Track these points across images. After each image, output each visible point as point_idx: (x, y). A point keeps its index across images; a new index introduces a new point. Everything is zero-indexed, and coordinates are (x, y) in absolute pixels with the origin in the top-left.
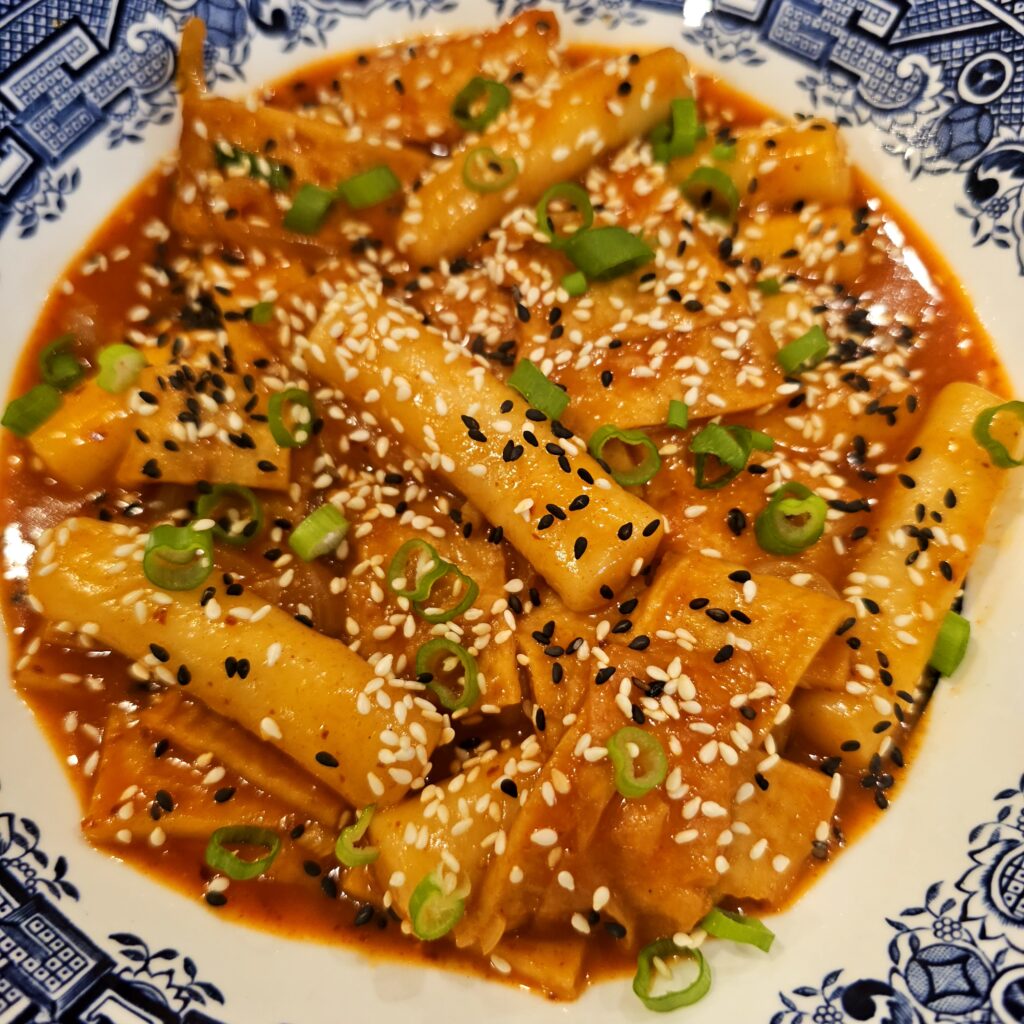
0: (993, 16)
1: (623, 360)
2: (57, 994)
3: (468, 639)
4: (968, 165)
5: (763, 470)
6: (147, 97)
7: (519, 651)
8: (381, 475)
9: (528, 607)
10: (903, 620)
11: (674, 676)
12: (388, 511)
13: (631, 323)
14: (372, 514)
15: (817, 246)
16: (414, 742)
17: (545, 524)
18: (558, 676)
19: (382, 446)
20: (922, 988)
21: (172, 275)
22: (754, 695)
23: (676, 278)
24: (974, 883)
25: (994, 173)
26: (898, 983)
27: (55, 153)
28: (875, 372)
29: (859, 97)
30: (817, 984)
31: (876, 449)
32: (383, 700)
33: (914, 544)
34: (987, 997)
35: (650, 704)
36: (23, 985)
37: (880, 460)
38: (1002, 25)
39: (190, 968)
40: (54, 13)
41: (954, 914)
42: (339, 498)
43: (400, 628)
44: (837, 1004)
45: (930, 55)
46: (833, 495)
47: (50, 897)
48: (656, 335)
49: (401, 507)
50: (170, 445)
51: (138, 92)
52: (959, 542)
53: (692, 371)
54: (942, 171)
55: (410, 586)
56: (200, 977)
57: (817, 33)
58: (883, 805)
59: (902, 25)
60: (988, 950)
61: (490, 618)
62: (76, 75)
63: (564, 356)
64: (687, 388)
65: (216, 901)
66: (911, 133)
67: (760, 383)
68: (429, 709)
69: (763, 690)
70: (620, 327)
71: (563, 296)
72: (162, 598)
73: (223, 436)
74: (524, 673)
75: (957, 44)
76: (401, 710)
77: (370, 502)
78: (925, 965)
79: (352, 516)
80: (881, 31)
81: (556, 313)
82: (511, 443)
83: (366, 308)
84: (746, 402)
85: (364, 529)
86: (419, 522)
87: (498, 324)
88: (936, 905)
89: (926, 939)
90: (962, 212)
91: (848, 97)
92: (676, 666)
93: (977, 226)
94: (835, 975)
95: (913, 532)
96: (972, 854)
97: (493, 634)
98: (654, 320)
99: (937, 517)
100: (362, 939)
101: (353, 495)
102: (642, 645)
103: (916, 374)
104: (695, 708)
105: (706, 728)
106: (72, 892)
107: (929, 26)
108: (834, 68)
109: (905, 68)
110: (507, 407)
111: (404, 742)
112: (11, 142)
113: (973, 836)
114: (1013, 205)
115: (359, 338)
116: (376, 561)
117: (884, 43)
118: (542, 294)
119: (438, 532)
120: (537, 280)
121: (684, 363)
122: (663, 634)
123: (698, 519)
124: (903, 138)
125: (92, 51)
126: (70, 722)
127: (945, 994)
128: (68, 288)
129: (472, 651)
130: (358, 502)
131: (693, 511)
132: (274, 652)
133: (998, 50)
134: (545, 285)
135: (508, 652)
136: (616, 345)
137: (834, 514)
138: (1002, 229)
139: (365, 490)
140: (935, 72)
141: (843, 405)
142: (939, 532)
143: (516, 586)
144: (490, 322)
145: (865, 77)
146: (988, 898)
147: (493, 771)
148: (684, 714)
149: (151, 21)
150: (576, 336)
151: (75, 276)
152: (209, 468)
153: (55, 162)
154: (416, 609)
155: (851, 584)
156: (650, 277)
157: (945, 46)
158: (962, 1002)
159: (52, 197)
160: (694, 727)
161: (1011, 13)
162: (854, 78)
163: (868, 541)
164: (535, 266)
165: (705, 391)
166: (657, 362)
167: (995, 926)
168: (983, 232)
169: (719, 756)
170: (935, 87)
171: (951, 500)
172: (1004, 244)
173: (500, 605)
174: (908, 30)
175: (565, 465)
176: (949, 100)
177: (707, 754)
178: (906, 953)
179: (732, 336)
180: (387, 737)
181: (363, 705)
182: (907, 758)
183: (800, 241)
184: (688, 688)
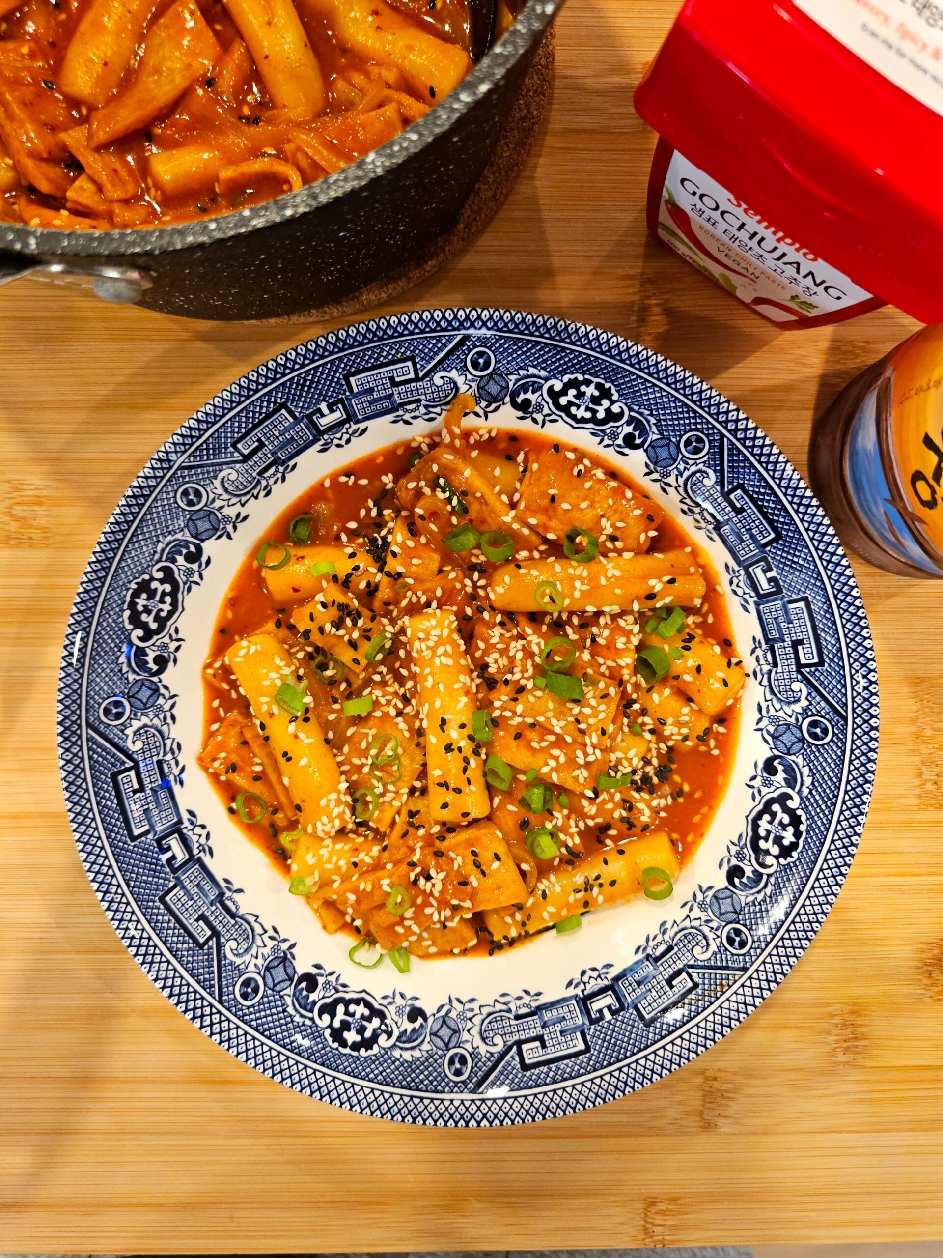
0: (846, 711)
1: (532, 735)
2: (159, 828)
3: (382, 795)
4: (776, 753)
5: (552, 815)
6: (426, 407)
7: (399, 813)
8: (402, 691)
9: (417, 794)
10: (551, 909)
11: (438, 877)
12: (393, 712)
13: (548, 719)
14: (385, 709)
15: (675, 730)
16: (333, 826)
17: (439, 785)
18: (404, 835)
19: (409, 684)
20: (435, 1029)
21: (380, 514)
22: (462, 904)
23: (587, 711)
24: (485, 1011)
25: (780, 768)
26: (430, 1020)
27: (360, 417)
28: (641, 806)
29: (769, 672)
30: (408, 996)
31: (613, 832)
32: (332, 804)
33: (583, 887)
34: (448, 1050)
35: (422, 881)
36: (149, 819)
37: (611, 838)
38: (845, 719)
39: (208, 836)
40: (403, 350)
41: (469, 1015)
42: (378, 693)
43: (363, 765)
44: (408, 1009)
45: (809, 694)
46: (570, 844)
47: (173, 783)
48: (552, 732)
49: (400, 713)
50: (321, 630)
51: (423, 402)
52: (601, 899)
53: (556, 758)
54: (767, 742)
55: (377, 756)
56: (209, 843)
57: (780, 629)
58: (491, 954)
59: (813, 669)
60: (465, 1036)
61: (397, 793)
62: (395, 384)
63: (508, 714)
64: (547, 764)
65: (232, 811)
66: (772, 712)
67: (581, 780)
68: (348, 813)
69: (467, 904)
70: (541, 719)
71: (530, 685)
72: (275, 710)
73: (346, 638)
74: (393, 823)
75: (823, 704)
76: (336, 812)
77: (389, 702)
78: (444, 1022)
79: (376, 704)
80: (803, 661)
81: (521, 690)
82: (451, 744)
83: (440, 637)
84: (569, 784)
85: (378, 714)
86: (402, 726)
87: (499, 667)
88: (468, 1006)
89: (453, 1014)
90: (756, 765)
91: (766, 668)
92: (442, 875)
93: (754, 778)
94: (416, 999)
95: (587, 883)
96: (496, 1001)
97: (394, 799)
98: (557, 726)
99: (601, 885)
100: (275, 858)
101: (383, 696)
102: (439, 854)
103: (663, 814)
104: (436, 894)
105: (435, 903)
106: (182, 783)
107: (822, 683)
108: (772, 650)
109: (796, 686)
110: (462, 726)
111: (330, 825)
112: (340, 406)
113: (503, 995)
114: (773, 788)
115: (428, 648)
116: (373, 731)
117: (799, 666)
118: (523, 677)
119: (407, 734)
120: (524, 670)
121: (555, 752)
122: (452, 854)
123: (510, 812)
124: (768, 711)
125: (412, 375)
126: (216, 703)
127: (440, 1037)
128: (327, 484)
129: (381, 800)
130: (383, 701)
131: (510, 807)
132: (304, 761)
133: (833, 727)
134: (526, 675)
135: (394, 810)
136: (533, 726)
137: (563, 850)
138: (760, 791)
139: (389, 697)
140: (804, 703)
141: (612, 812)
142: (596, 890)
143: (418, 784)
144: (496, 661)
145: (780, 670)
146: (483, 1021)
147: (356, 850)
148: (431, 893)
149: (454, 374)
150: (519, 709)
151: (334, 478)
152: (332, 647)
153: (357, 422)
154: (374, 766)
155: (548, 879)
156: (576, 701)
157: (818, 698)
158: (440, 1044)
159: (346, 437)
160: (431, 899)
161: (854, 719)
162: (775, 665)
163: (570, 868)
164: (529, 663)
165: (552, 769)
166: (544, 744)
167: (475, 1031)
168: (752, 783)
169: (432, 915)
170: (798, 708)
171: (613, 883)
172: (754, 798)
173: (405, 790)
174: (813, 674)
175: (465, 770)
176: (797, 719)
177: (428, 911)
178: (443, 1013)
179: (586, 755)
180: (324, 819)
181: (323, 803)
182: (516, 945)
183: (670, 721)
184: (439, 886)
